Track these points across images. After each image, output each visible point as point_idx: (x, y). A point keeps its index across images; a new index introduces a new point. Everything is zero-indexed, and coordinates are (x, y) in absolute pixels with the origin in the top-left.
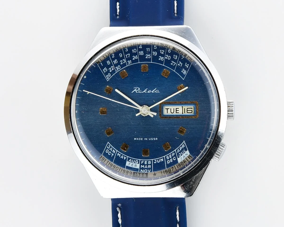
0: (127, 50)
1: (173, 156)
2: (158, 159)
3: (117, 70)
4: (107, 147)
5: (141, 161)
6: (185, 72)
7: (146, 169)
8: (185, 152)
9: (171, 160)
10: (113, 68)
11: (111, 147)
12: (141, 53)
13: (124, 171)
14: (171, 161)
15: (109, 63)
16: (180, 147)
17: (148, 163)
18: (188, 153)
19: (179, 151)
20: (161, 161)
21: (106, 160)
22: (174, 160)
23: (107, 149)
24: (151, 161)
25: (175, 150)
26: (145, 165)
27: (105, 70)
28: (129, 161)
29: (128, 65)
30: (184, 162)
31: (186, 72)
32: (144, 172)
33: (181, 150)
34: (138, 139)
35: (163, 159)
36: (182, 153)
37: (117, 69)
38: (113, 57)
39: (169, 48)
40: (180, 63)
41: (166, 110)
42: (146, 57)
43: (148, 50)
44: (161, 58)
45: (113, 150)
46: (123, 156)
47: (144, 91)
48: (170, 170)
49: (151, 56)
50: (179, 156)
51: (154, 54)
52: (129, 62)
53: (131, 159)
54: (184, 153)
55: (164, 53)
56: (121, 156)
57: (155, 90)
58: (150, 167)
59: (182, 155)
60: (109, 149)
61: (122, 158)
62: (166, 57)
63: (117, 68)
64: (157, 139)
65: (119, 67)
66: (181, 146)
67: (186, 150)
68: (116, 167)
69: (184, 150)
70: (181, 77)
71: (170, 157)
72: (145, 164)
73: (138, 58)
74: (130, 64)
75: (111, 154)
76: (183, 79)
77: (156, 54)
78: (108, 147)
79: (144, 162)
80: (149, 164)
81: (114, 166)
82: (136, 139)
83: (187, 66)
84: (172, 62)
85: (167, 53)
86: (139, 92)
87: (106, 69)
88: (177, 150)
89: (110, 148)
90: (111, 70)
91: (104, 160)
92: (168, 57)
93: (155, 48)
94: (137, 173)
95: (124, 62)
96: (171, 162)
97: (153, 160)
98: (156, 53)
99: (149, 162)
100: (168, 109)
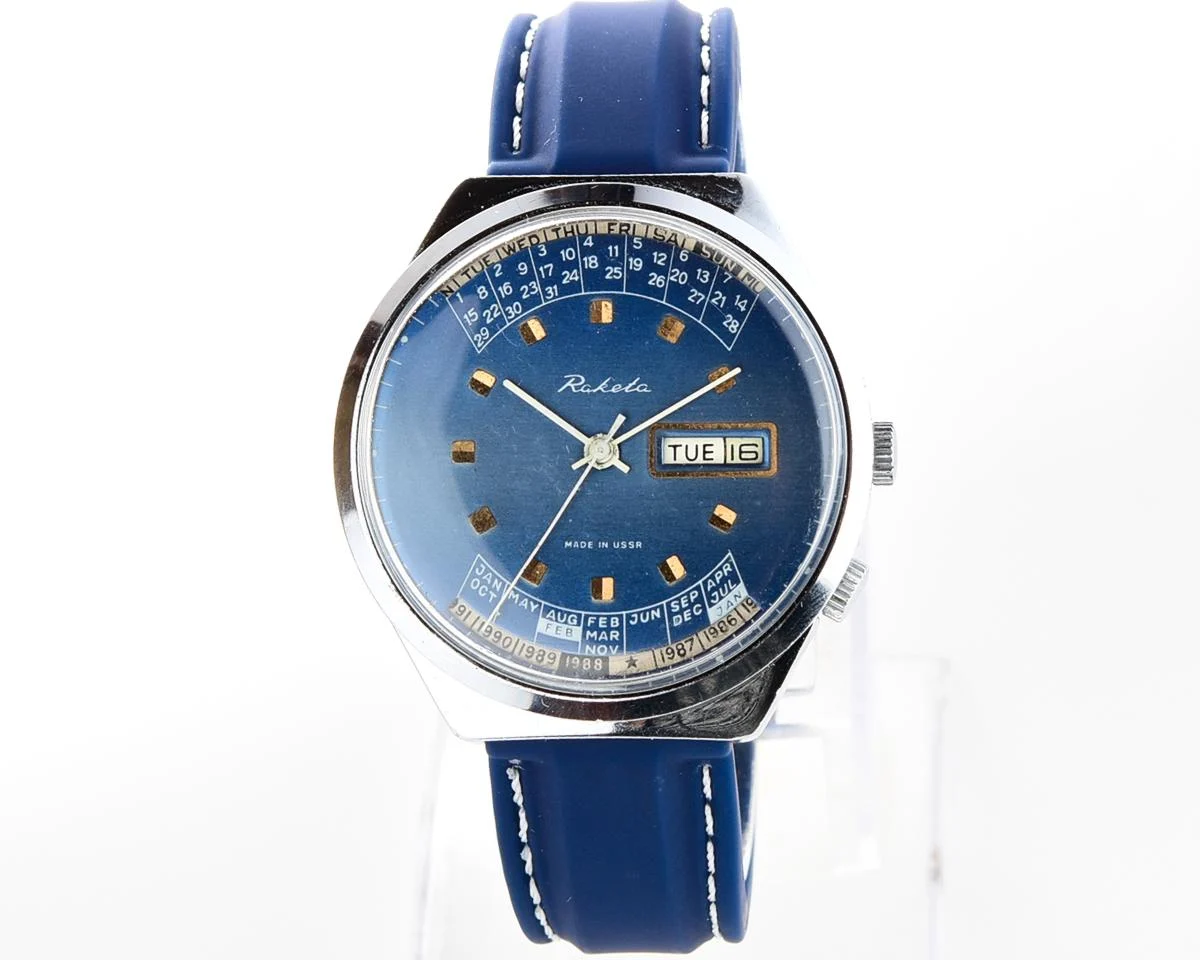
0: (542, 252)
1: (692, 601)
2: (645, 612)
3: (510, 318)
4: (474, 569)
5: (587, 617)
6: (733, 325)
7: (603, 642)
8: (731, 588)
9: (685, 616)
10: (497, 309)
11: (487, 570)
12: (592, 262)
13: (531, 650)
14: (687, 616)
15: (484, 294)
16: (716, 571)
17: (608, 623)
18: (741, 589)
19: (714, 584)
20: (653, 618)
21: (470, 613)
22: (696, 614)
23: (474, 575)
24: (620, 617)
25: (700, 582)
26: (600, 631)
27: (470, 319)
28: (548, 616)
29: (546, 300)
30: (729, 622)
31: (738, 325)
32: (596, 652)
33: (720, 580)
34: (576, 545)
35: (658, 610)
36: (724, 592)
37: (510, 315)
38: (497, 275)
39: (683, 245)
40: (718, 295)
41: (672, 449)
42: (608, 277)
43: (614, 251)
44: (657, 280)
45: (496, 581)
46: (526, 600)
47: (600, 388)
48: (683, 648)
49: (622, 271)
50: (712, 601)
51: (634, 266)
52: (549, 289)
53: (553, 611)
54: (730, 591)
55: (667, 262)
56: (520, 600)
57: (634, 383)
58: (616, 637)
59: (721, 598)
60: (480, 577)
61: (526, 605)
62: (672, 274)
63: (511, 311)
64: (639, 544)
65: (517, 307)
66: (720, 569)
67: (736, 581)
68: (503, 637)
69: (729, 582)
70: (721, 341)
71: (684, 606)
72: (601, 626)
73: (579, 280)
74: (555, 297)
75: (488, 593)
76: (729, 349)
77: (641, 265)
78: (477, 570)
79: (597, 621)
80: (612, 626)
81: (498, 635)
82: (570, 544)
83: (743, 304)
84: (693, 293)
85: (677, 264)
86: (582, 390)
87: (475, 313)
88: (705, 583)
89: (483, 575)
90: (492, 316)
91: (465, 614)
92: (679, 277)
93: (635, 247)
94: (572, 656)
95: (534, 290)
96: (686, 619)
97: (627, 615)
98: (638, 262)
99: (612, 622)
100: (678, 448)
